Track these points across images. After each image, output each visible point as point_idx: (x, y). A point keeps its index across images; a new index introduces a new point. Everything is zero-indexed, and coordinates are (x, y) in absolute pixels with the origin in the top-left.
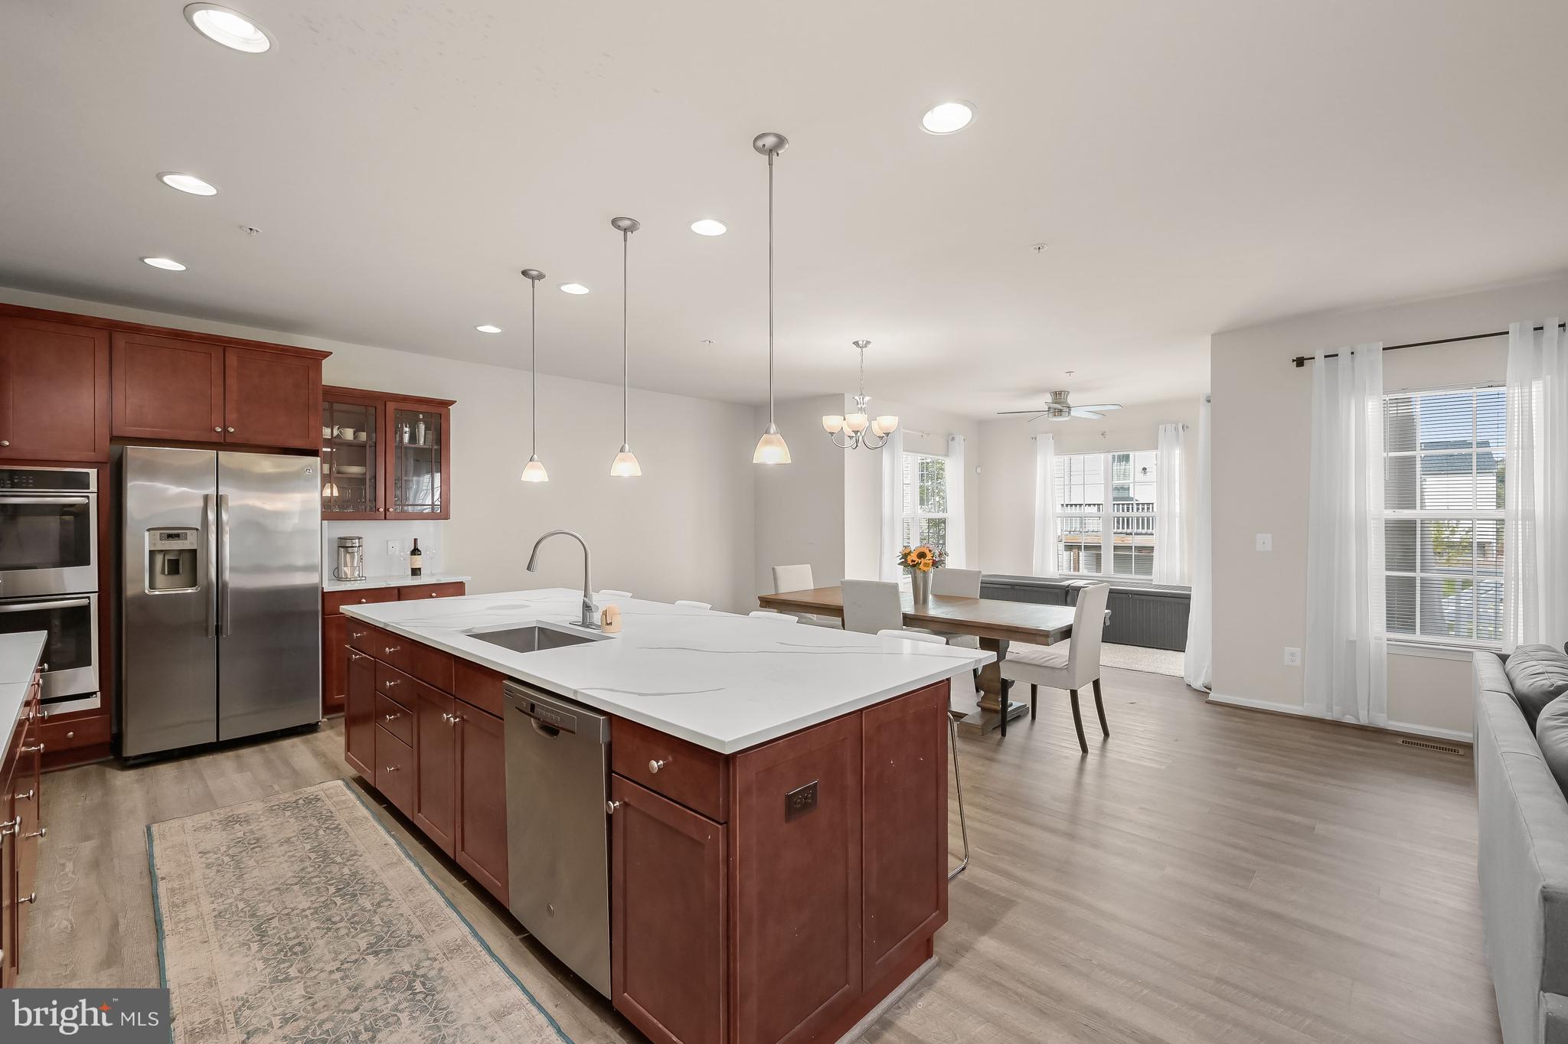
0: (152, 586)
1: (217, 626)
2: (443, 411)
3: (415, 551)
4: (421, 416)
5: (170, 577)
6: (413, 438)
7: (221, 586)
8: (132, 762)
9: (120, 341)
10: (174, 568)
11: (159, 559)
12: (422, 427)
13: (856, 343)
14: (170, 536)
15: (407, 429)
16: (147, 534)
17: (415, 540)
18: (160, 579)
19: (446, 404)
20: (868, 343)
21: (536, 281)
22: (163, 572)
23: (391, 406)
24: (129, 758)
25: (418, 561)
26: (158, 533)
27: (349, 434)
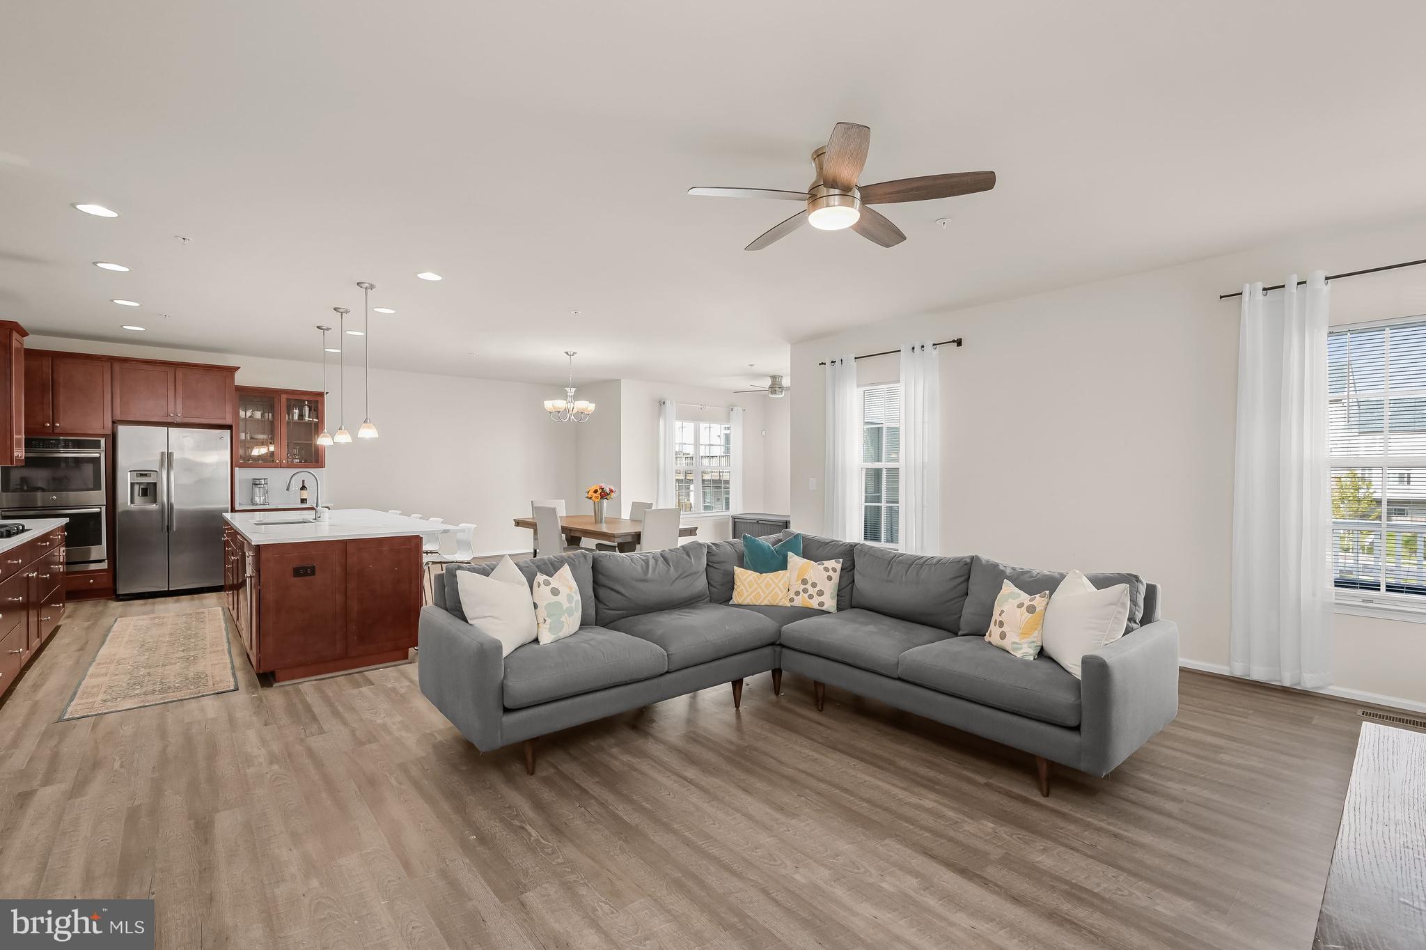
0: (132, 502)
1: (168, 526)
2: (319, 399)
3: (303, 488)
4: (306, 402)
5: (143, 498)
6: (301, 416)
7: (171, 506)
8: (121, 597)
9: (117, 367)
10: (145, 493)
11: (137, 488)
12: (307, 409)
13: (567, 353)
14: (142, 475)
15: (297, 411)
16: (129, 473)
17: (303, 481)
18: (137, 499)
19: (321, 395)
20: (574, 353)
21: (326, 332)
22: (139, 495)
23: (284, 397)
24: (120, 595)
25: (305, 495)
26: (135, 473)
27: (258, 415)
